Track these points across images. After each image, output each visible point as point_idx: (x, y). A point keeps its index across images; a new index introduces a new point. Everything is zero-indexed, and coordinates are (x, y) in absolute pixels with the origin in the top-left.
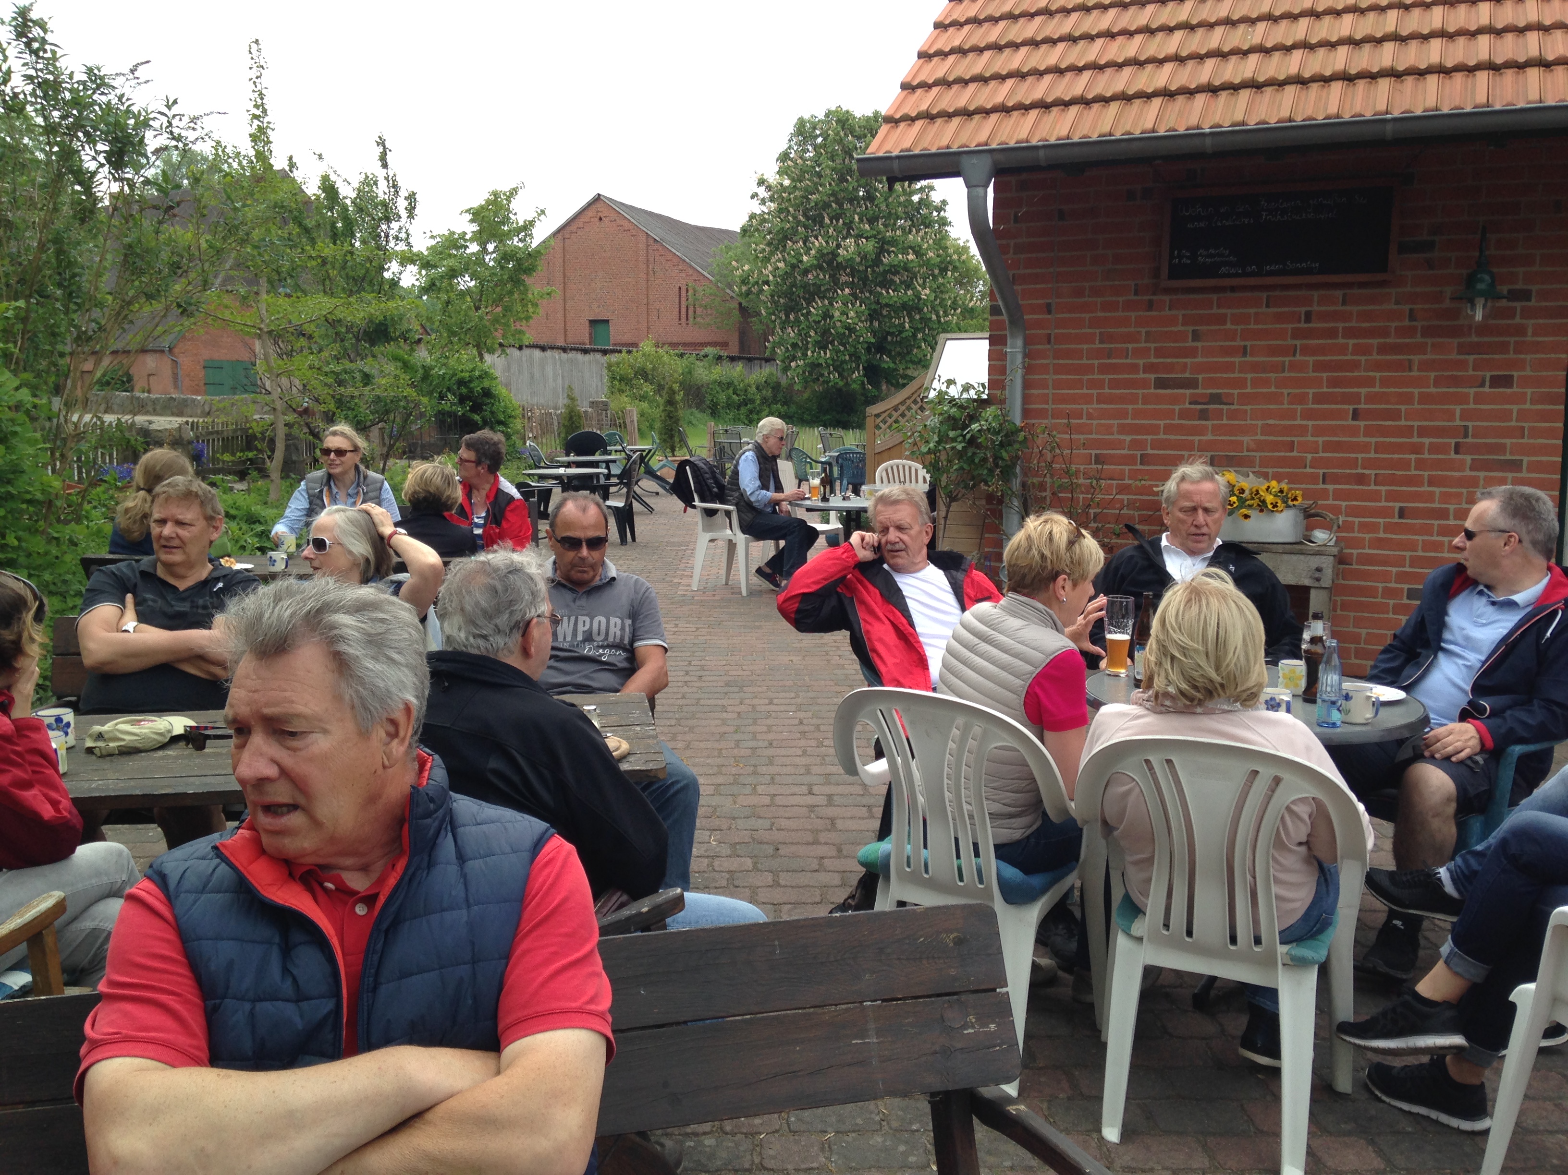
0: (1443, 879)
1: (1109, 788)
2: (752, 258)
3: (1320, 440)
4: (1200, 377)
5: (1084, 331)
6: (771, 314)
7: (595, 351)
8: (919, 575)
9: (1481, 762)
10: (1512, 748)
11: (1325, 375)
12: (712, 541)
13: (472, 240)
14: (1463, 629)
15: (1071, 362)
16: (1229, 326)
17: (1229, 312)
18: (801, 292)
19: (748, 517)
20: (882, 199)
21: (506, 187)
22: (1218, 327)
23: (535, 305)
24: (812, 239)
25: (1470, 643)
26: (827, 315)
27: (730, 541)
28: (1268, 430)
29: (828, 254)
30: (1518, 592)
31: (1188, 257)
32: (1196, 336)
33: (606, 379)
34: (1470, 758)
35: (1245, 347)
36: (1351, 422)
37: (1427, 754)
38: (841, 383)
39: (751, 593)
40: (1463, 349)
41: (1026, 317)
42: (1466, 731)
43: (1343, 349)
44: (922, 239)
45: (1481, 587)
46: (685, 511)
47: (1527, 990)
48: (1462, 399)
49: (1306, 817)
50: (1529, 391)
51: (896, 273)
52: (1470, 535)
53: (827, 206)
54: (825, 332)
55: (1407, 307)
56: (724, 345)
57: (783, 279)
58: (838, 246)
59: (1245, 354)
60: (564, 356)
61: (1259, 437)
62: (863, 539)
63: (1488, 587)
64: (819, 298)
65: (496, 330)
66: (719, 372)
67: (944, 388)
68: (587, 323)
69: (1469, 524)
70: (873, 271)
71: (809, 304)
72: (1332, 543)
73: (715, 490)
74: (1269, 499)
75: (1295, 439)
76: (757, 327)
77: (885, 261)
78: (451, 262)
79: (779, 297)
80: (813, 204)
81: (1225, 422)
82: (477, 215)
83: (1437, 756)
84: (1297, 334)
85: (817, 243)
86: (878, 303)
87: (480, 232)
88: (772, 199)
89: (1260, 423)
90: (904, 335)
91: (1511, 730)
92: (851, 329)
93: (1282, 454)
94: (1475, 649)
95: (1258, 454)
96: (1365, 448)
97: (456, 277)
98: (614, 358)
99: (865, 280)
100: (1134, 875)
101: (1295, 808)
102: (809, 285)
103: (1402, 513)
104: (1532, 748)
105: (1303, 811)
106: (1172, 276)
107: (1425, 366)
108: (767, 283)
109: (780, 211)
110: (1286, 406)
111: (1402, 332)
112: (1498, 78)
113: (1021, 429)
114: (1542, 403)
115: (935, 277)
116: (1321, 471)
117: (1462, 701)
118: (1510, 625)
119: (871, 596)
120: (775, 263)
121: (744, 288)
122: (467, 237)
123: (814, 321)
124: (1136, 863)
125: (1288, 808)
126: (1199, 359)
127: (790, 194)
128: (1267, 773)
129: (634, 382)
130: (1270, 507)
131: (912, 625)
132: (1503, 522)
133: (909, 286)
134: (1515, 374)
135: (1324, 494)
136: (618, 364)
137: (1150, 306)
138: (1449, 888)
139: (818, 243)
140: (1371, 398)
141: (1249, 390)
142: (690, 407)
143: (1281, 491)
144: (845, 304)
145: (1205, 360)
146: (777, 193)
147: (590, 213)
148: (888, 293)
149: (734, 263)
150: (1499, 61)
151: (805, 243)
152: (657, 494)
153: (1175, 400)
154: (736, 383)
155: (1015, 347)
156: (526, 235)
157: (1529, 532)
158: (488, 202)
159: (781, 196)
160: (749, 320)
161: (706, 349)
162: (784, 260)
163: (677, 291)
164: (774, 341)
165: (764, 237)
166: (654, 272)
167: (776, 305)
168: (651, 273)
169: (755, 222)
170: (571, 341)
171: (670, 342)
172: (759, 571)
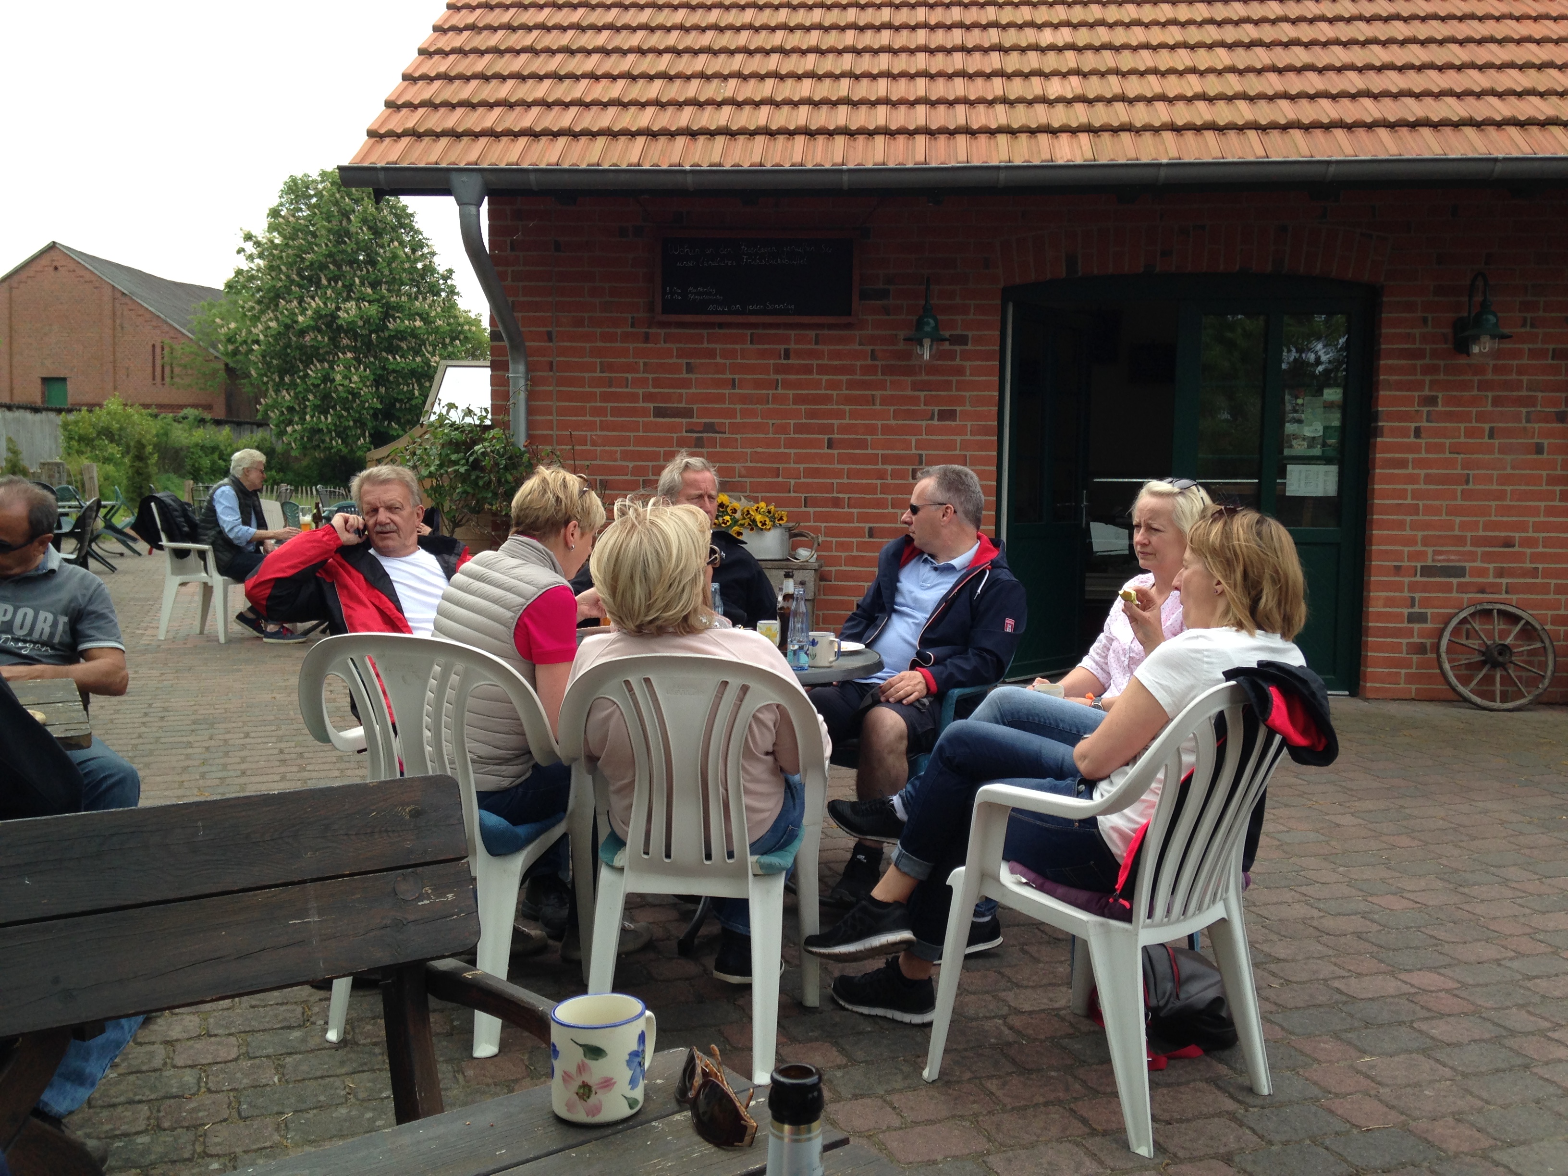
0: (896, 806)
1: (591, 717)
2: (239, 316)
3: (802, 466)
4: (695, 407)
5: (585, 360)
6: (262, 375)
7: (47, 409)
8: (408, 558)
9: (927, 703)
10: (951, 691)
11: (803, 407)
12: (183, 584)
14: (911, 592)
15: (573, 389)
16: (719, 360)
17: (718, 346)
18: (297, 354)
19: (226, 557)
20: (385, 264)
22: (708, 361)
24: (308, 300)
25: (918, 605)
26: (327, 378)
27: (205, 584)
28: (756, 457)
29: (326, 315)
30: (954, 558)
31: (679, 294)
32: (690, 368)
33: (61, 438)
34: (918, 700)
35: (734, 380)
36: (827, 451)
37: (883, 699)
38: (345, 450)
39: (230, 641)
40: (916, 386)
41: (527, 344)
42: (915, 677)
43: (817, 384)
44: (430, 306)
45: (926, 556)
46: (150, 553)
47: (960, 872)
48: (916, 431)
49: (771, 725)
50: (969, 424)
51: (403, 339)
52: (915, 510)
53: (323, 267)
54: (326, 397)
55: (869, 348)
56: (208, 407)
57: (276, 340)
58: (338, 309)
59: (734, 386)
60: (9, 415)
61: (749, 464)
62: (346, 521)
63: (933, 556)
64: (318, 361)
66: (200, 435)
67: (444, 412)
68: (39, 381)
69: (914, 501)
70: (378, 337)
71: (307, 366)
72: (813, 560)
73: (186, 529)
74: (759, 518)
75: (781, 466)
76: (246, 388)
77: (390, 326)
79: (272, 358)
80: (307, 263)
81: (718, 449)
83: (891, 700)
84: (778, 369)
85: (313, 304)
86: (384, 368)
88: (261, 256)
89: (749, 451)
90: (414, 402)
91: (951, 675)
92: (355, 394)
93: (770, 480)
94: (921, 609)
95: (748, 480)
96: (838, 474)
98: (71, 417)
99: (369, 345)
100: (617, 804)
101: (760, 715)
102: (307, 346)
103: (872, 533)
104: (968, 690)
105: (768, 718)
106: (665, 311)
107: (885, 401)
108: (257, 342)
109: (271, 268)
110: (771, 435)
111: (866, 370)
112: (933, 142)
113: (525, 452)
114: (980, 434)
115: (445, 346)
116: (803, 496)
117: (913, 656)
118: (949, 586)
119: (355, 581)
120: (266, 322)
121: (230, 347)
123: (313, 385)
124: (619, 791)
125: (755, 717)
126: (693, 390)
127: (281, 251)
128: (735, 682)
129: (96, 442)
130: (760, 525)
131: (400, 610)
132: (941, 496)
133: (417, 352)
134: (958, 409)
135: (806, 517)
136: (76, 423)
137: (647, 338)
138: (901, 814)
139: (315, 303)
140: (843, 429)
141: (738, 420)
142: (167, 471)
143: (769, 512)
144: (347, 368)
145: (698, 391)
146: (265, 250)
147: (44, 261)
148: (395, 358)
149: (218, 320)
150: (934, 127)
151: (300, 303)
152: (122, 555)
153: (672, 428)
154: (222, 447)
155: (517, 373)
157: (961, 504)
159: (271, 254)
160: (238, 382)
161: (186, 411)
162: (277, 319)
163: (150, 348)
164: (267, 404)
165: (253, 295)
166: (122, 328)
167: (269, 365)
168: (119, 328)
169: (242, 279)
170: (18, 399)
171: (141, 402)
172: (241, 617)
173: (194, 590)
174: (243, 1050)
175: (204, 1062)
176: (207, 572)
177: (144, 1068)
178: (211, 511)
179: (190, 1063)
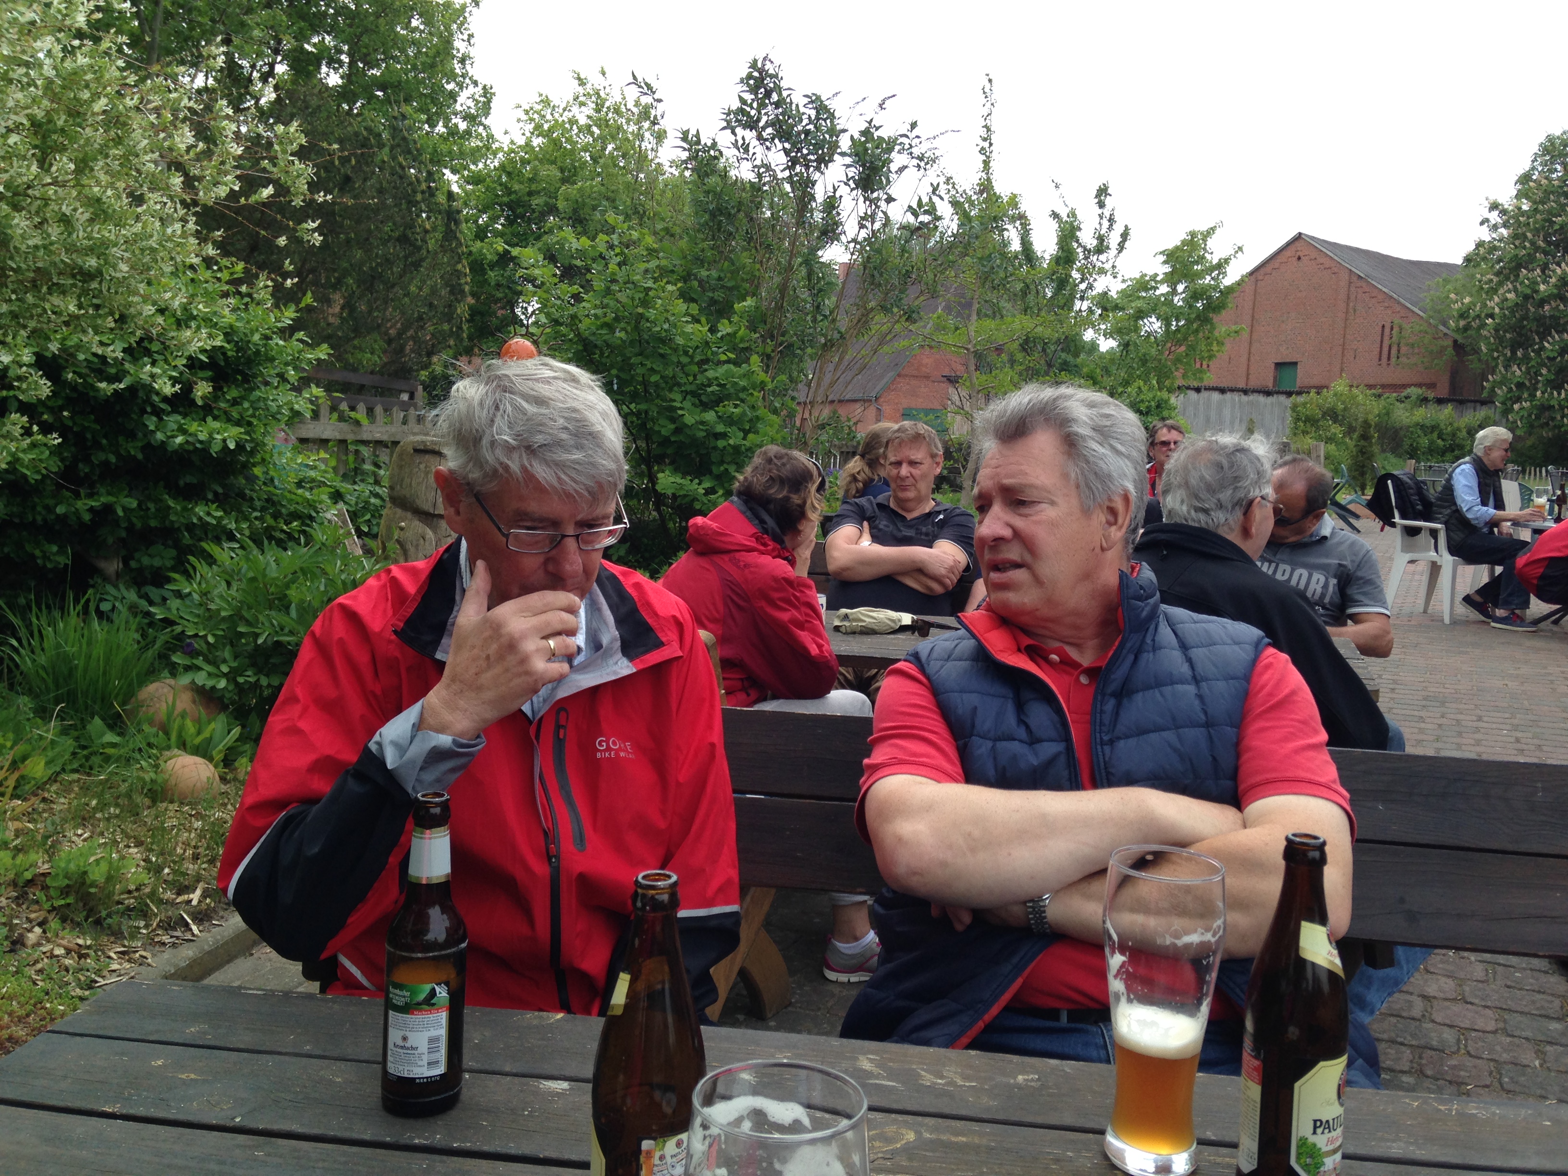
2: (1474, 290)
6: (1493, 350)
7: (1278, 393)
12: (1412, 562)
13: (1162, 282)
18: (1534, 326)
19: (1458, 536)
21: (1204, 228)
23: (1220, 343)
24: (1554, 267)
27: (1434, 563)
33: (1289, 420)
46: (1382, 530)
56: (1431, 386)
57: (1512, 312)
60: (1244, 398)
64: (1557, 332)
65: (1177, 369)
66: (1421, 414)
68: (1273, 366)
71: (1543, 338)
73: (1420, 507)
76: (1474, 365)
78: (1139, 304)
79: (1505, 331)
80: (1557, 227)
82: (1171, 256)
85: (1559, 271)
87: (1172, 273)
88: (1505, 225)
97: (1142, 318)
98: (1301, 399)
102: (1546, 317)
108: (1492, 316)
109: (1515, 236)
120: (1503, 294)
121: (1462, 323)
122: (1159, 278)
123: (1548, 358)
127: (1528, 218)
129: (1321, 423)
136: (1304, 404)
139: (1561, 270)
142: (1390, 452)
146: (1511, 218)
147: (1288, 253)
149: (1452, 296)
151: (1543, 271)
154: (1442, 426)
156: (1218, 275)
158: (1184, 243)
159: (1517, 221)
160: (1465, 358)
161: (1409, 390)
162: (1515, 290)
163: (1379, 329)
164: (1494, 381)
165: (1493, 266)
166: (1355, 311)
167: (1501, 340)
168: (1351, 311)
169: (1482, 250)
170: (1253, 383)
171: (1366, 382)
172: (1467, 599)
173: (1423, 567)
174: (1501, 1025)
175: (1462, 1025)
176: (1437, 552)
177: (1404, 1014)
178: (1449, 489)
179: (1448, 1022)
